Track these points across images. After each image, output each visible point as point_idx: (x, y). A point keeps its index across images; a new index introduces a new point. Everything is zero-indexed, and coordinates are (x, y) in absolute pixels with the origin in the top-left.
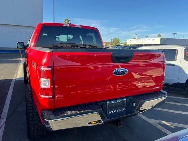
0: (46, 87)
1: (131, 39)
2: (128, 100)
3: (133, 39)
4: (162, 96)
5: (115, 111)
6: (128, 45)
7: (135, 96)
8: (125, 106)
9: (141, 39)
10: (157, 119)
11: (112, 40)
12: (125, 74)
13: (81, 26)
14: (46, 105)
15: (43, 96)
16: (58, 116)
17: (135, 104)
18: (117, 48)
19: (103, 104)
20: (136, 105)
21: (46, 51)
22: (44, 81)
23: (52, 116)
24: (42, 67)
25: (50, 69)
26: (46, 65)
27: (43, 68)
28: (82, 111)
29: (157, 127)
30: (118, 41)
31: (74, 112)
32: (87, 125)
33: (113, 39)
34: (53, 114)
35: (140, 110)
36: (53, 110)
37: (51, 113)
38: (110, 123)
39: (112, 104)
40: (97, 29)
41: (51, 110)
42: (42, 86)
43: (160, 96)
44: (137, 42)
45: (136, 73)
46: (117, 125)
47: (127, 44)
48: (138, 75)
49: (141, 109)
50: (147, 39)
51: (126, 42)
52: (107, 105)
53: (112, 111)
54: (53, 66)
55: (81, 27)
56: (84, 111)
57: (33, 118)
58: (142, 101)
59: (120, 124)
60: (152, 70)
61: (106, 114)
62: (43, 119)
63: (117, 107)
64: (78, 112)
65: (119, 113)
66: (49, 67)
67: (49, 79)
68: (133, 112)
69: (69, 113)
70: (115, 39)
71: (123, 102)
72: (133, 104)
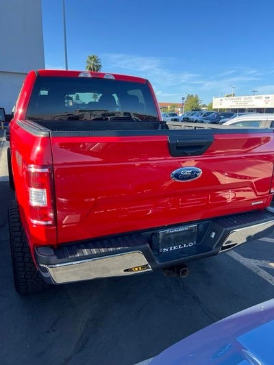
0: (41, 205)
1: (222, 96)
2: (201, 226)
3: (227, 96)
4: (269, 218)
5: (175, 248)
6: (216, 110)
7: (215, 219)
8: (195, 238)
9: (243, 98)
10: (260, 259)
11: (183, 99)
12: (196, 176)
13: (115, 75)
14: (43, 238)
15: (35, 222)
16: (65, 257)
17: (214, 234)
18: (192, 115)
19: (153, 234)
20: (215, 236)
21: (37, 135)
22: (37, 193)
23: (54, 258)
24: (32, 166)
25: (46, 170)
26: (39, 163)
27: (33, 169)
28: (111, 249)
29: (258, 273)
30: (197, 101)
31: (94, 251)
32: (121, 273)
33: (186, 97)
34: (55, 254)
35: (224, 245)
36: (56, 247)
37: (52, 252)
38: (165, 268)
39: (169, 234)
40: (147, 81)
41: (52, 247)
42: (34, 203)
43: (266, 219)
44: (234, 104)
45: (222, 172)
46: (178, 273)
47: (213, 108)
48: (226, 176)
49: (226, 243)
50: (254, 97)
51: (212, 104)
52: (161, 237)
53: (169, 246)
54: (53, 165)
55: (114, 78)
56: (114, 249)
57: (23, 257)
58: (228, 229)
59: (185, 271)
60: (255, 167)
61: (157, 253)
62: (38, 264)
63: (179, 239)
64: (103, 250)
65: (182, 251)
66: (43, 167)
67: (45, 191)
68: (210, 250)
69: (86, 252)
70: (190, 97)
71: (190, 230)
72: (211, 234)
